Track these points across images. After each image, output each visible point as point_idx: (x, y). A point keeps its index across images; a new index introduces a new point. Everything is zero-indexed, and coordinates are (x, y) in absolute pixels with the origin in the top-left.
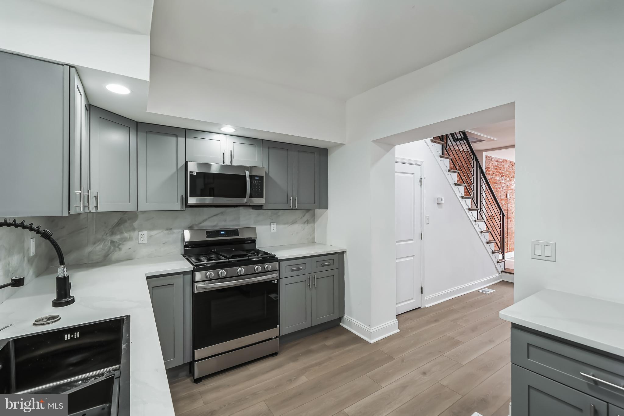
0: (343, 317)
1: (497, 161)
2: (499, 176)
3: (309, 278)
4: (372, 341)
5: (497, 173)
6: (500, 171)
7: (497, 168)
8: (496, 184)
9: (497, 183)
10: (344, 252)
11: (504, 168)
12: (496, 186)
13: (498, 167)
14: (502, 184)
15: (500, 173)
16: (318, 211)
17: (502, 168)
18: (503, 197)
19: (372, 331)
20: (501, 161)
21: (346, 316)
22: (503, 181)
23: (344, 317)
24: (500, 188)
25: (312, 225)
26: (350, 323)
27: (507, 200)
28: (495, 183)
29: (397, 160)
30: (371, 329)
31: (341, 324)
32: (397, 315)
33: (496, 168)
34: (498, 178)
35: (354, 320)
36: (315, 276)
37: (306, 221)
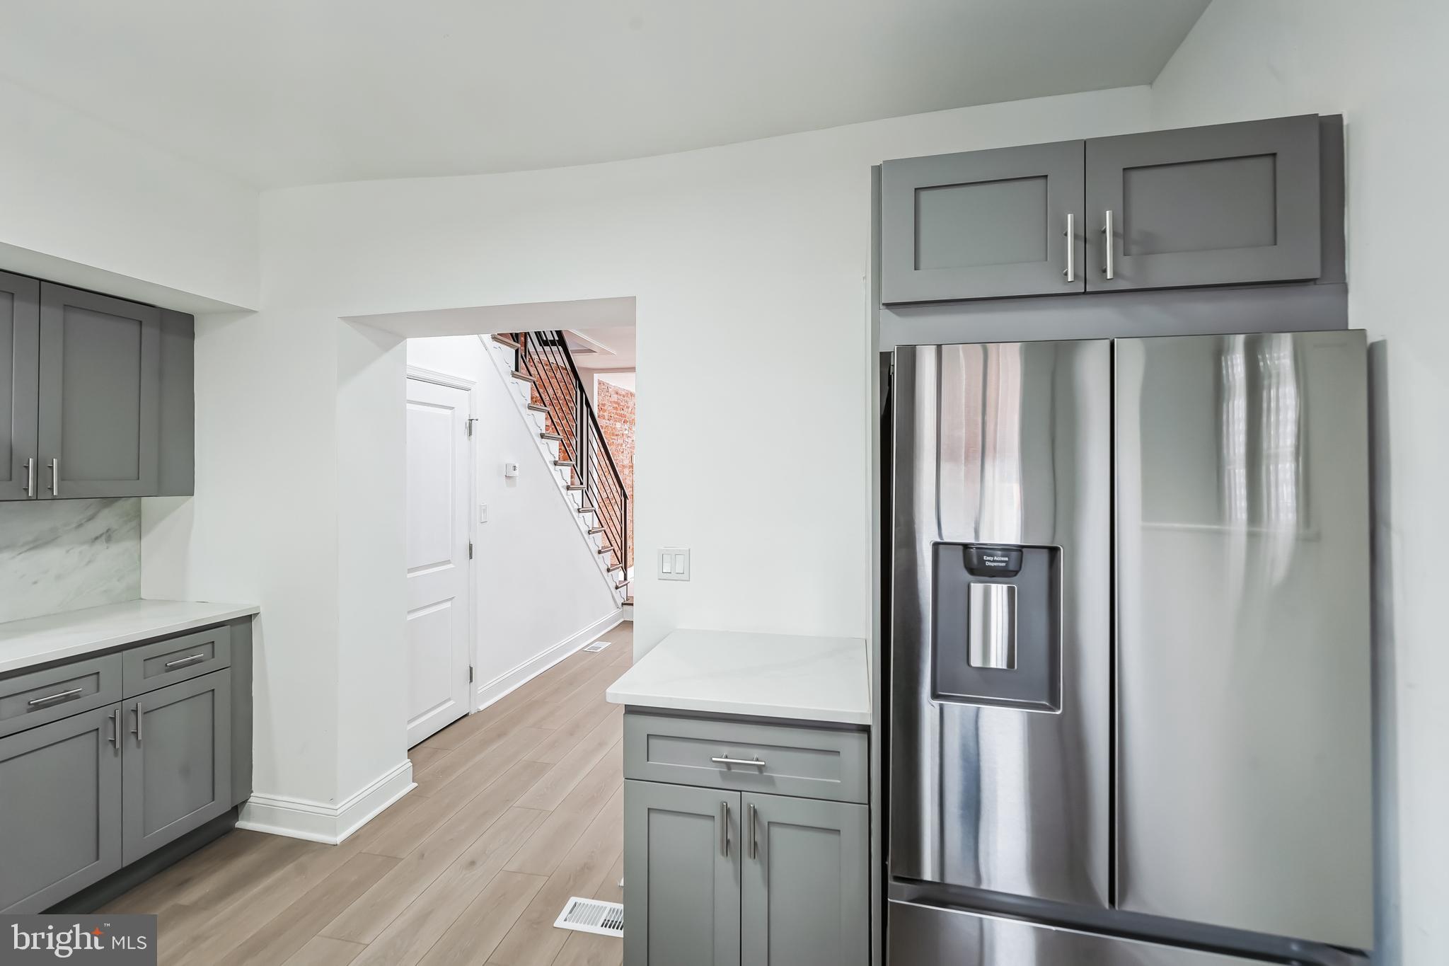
0: (245, 802)
1: (617, 393)
2: (620, 421)
3: (114, 719)
4: (338, 839)
5: (616, 416)
6: (622, 412)
7: (617, 406)
8: (616, 438)
9: (616, 435)
10: (250, 616)
11: (628, 407)
12: (615, 441)
13: (619, 404)
14: (625, 437)
15: (621, 415)
16: (150, 504)
17: (624, 406)
18: (626, 462)
19: (339, 812)
20: (623, 393)
21: (258, 797)
22: (627, 432)
23: (251, 799)
24: (621, 445)
25: (129, 544)
26: (270, 813)
27: (632, 467)
28: (613, 435)
29: (410, 372)
30: (337, 807)
31: (240, 824)
32: (409, 750)
33: (615, 406)
34: (618, 425)
35: (283, 800)
36: (139, 704)
37: (101, 535)
